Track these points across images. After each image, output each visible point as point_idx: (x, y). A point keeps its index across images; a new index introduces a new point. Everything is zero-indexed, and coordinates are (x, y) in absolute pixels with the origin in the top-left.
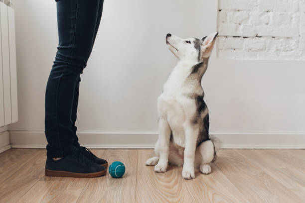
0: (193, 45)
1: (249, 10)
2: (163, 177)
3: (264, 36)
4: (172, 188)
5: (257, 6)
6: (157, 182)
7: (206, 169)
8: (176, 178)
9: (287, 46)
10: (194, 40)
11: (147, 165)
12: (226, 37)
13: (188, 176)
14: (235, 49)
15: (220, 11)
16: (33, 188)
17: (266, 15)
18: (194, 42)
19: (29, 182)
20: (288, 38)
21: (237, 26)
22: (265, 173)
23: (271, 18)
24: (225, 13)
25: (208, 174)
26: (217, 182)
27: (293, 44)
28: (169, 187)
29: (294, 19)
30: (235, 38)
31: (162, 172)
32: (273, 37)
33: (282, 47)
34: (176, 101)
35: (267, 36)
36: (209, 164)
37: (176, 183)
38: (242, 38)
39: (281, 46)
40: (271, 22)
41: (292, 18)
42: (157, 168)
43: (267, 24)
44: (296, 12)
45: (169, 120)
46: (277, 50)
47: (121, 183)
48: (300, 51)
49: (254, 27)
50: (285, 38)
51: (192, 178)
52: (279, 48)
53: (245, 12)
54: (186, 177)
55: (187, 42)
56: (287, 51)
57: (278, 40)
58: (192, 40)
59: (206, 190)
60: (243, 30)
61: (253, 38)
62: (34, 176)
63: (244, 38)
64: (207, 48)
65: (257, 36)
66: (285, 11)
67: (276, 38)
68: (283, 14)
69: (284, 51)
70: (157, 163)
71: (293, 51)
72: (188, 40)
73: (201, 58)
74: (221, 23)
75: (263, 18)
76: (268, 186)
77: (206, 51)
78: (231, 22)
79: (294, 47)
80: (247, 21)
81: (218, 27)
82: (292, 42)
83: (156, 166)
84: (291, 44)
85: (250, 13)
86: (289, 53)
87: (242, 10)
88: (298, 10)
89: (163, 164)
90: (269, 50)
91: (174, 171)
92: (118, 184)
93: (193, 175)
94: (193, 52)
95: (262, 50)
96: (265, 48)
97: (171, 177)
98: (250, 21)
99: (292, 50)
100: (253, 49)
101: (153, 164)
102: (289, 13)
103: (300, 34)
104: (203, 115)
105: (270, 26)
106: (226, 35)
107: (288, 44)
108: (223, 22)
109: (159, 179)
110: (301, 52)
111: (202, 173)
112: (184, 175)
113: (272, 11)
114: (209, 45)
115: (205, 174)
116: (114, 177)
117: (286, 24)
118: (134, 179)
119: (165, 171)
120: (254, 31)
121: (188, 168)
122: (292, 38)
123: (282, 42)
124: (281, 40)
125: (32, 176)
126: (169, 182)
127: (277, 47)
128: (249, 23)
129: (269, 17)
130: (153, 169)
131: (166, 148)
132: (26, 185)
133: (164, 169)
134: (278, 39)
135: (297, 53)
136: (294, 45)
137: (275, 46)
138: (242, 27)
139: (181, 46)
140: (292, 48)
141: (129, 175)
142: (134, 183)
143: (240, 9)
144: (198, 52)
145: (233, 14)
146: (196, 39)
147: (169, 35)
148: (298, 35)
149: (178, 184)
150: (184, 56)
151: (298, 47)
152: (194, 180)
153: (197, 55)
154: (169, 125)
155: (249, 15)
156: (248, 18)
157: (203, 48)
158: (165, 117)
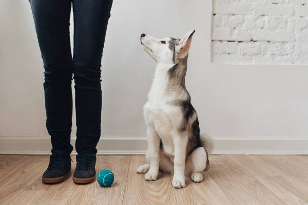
0: (167, 45)
1: (244, 14)
2: (152, 186)
3: (260, 41)
4: (161, 198)
5: (252, 10)
6: (146, 191)
7: (197, 177)
8: (166, 187)
9: (282, 50)
10: (169, 39)
11: (138, 173)
12: (221, 41)
13: (178, 185)
14: (229, 54)
15: (214, 15)
16: (17, 198)
17: (262, 19)
18: (170, 42)
19: (14, 192)
20: (283, 42)
21: (231, 31)
22: (258, 181)
23: (266, 22)
24: (220, 17)
25: (200, 182)
26: (208, 191)
27: (289, 48)
28: (157, 197)
29: (289, 23)
30: (230, 42)
31: (153, 180)
32: (268, 42)
33: (278, 52)
34: (161, 110)
35: (261, 41)
36: (201, 172)
37: (165, 193)
38: (236, 43)
39: (276, 50)
40: (266, 26)
41: (287, 22)
42: (147, 176)
43: (262, 28)
44: (291, 16)
45: (156, 129)
46: (273, 54)
47: (109, 192)
48: (295, 55)
49: (249, 32)
50: (280, 42)
51: (182, 187)
52: (275, 52)
53: (240, 16)
54: (176, 186)
55: (163, 42)
56: (283, 55)
57: (274, 45)
58: (167, 39)
59: (196, 201)
60: (237, 34)
61: (248, 42)
62: (20, 186)
63: (239, 42)
64: (181, 48)
65: (252, 40)
66: (281, 15)
67: (271, 43)
68: (278, 18)
69: (279, 55)
70: (148, 170)
71: (289, 56)
72: (163, 40)
73: (176, 59)
74: (215, 27)
75: (257, 22)
76: (260, 195)
77: (180, 51)
78: (225, 26)
79: (290, 51)
80: (241, 26)
81: (212, 31)
82: (288, 46)
83: (146, 174)
84: (287, 48)
85: (245, 18)
86: (285, 58)
87: (236, 14)
88: (294, 14)
89: (153, 172)
90: (264, 55)
91: (165, 180)
92: (106, 194)
93: (183, 184)
94: (168, 53)
95: (257, 54)
96: (260, 53)
97: (162, 186)
98: (244, 25)
99: (287, 54)
100: (248, 54)
101: (144, 172)
102: (284, 17)
103: (296, 38)
104: (191, 121)
105: (265, 29)
106: (221, 39)
107: (283, 48)
108: (218, 26)
109: (148, 188)
110: (296, 57)
111: (193, 181)
112: (174, 184)
113: (268, 15)
114: (184, 44)
115: (197, 182)
116: (102, 186)
117: (281, 28)
118: (122, 189)
119: (156, 179)
120: (249, 35)
121: (178, 177)
122: (287, 42)
123: (277, 46)
124: (276, 44)
125: (18, 185)
126: (159, 191)
127: (272, 52)
128: (244, 27)
129: (264, 21)
130: (144, 177)
131: (156, 155)
132: (11, 196)
133: (154, 177)
134: (274, 43)
135: (293, 58)
136: (290, 50)
137: (271, 50)
138: (236, 31)
139: (156, 46)
140: (288, 53)
141: (118, 184)
142: (122, 192)
143: (235, 13)
144: (173, 53)
145: (228, 18)
146: (172, 39)
147: (143, 35)
148: (294, 39)
149: (168, 193)
150: (159, 57)
151: (294, 52)
152: (184, 189)
153: (172, 56)
154: (157, 134)
155: (243, 19)
156: (243, 22)
157: (178, 48)
158: (153, 126)
